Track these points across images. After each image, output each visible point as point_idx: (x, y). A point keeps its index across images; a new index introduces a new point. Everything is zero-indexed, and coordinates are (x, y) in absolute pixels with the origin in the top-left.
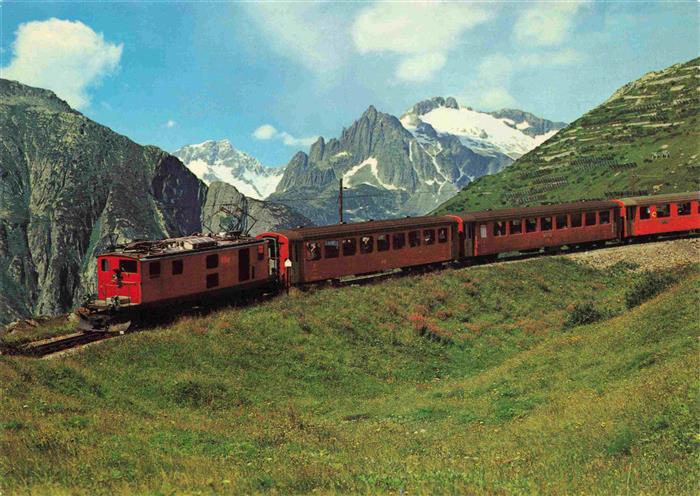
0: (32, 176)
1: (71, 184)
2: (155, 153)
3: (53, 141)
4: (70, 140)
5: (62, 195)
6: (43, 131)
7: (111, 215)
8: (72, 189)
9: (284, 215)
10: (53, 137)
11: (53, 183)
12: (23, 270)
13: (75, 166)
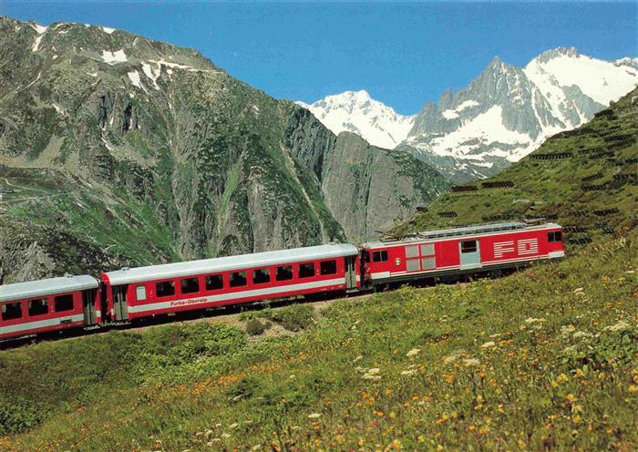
0: (178, 129)
1: (212, 135)
2: (288, 106)
3: (197, 97)
4: (212, 95)
5: (204, 145)
6: (189, 88)
7: (246, 163)
8: (212, 140)
9: (406, 162)
10: (197, 93)
11: (195, 135)
12: (166, 212)
13: (216, 119)
